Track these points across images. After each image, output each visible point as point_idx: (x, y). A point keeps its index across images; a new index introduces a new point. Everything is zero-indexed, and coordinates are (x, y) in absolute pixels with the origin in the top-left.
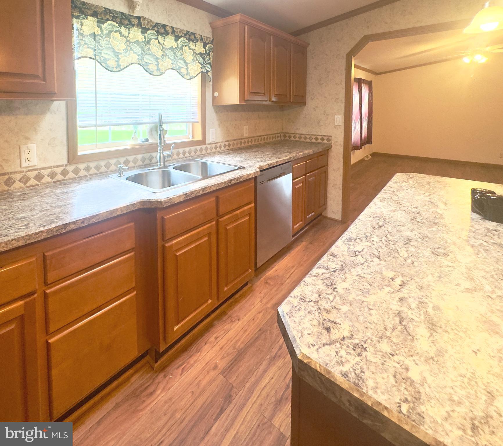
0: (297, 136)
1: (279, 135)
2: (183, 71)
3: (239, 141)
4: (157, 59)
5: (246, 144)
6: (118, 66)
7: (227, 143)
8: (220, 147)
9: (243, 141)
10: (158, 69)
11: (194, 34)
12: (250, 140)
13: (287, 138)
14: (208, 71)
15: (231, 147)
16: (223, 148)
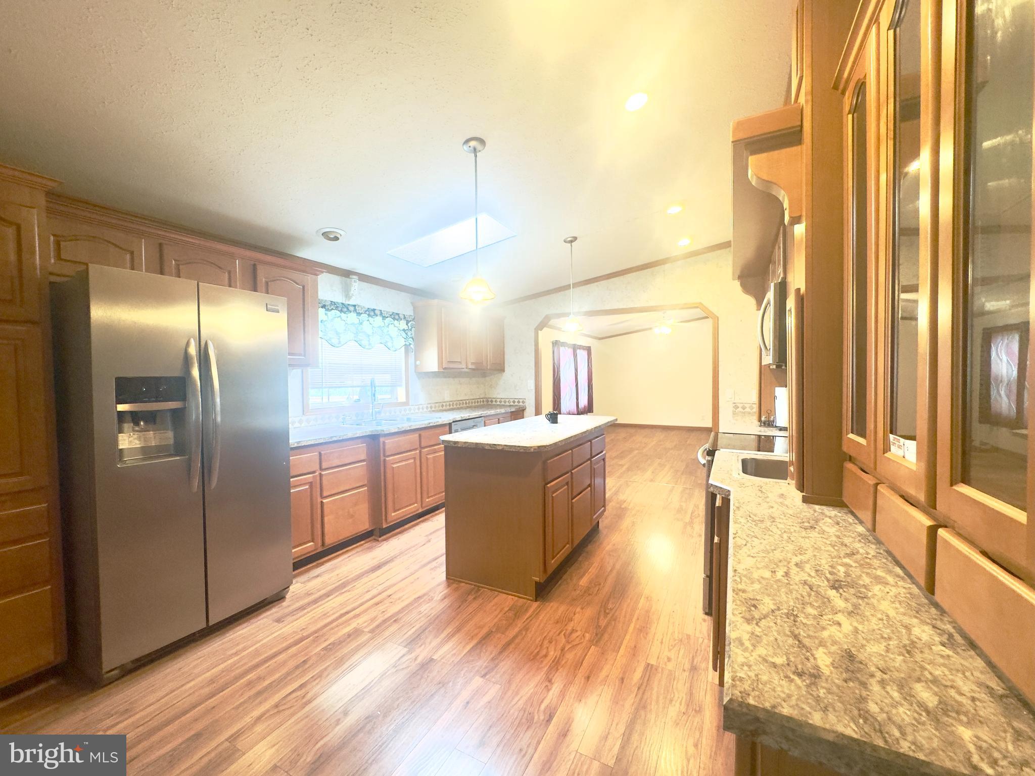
0: (498, 400)
1: (482, 400)
2: (389, 345)
3: (441, 404)
4: (369, 336)
5: (448, 407)
6: (340, 343)
7: (429, 406)
8: (423, 409)
9: (444, 404)
10: (370, 344)
11: (398, 314)
12: (451, 403)
13: (490, 403)
14: (410, 344)
15: (433, 409)
16: (425, 410)
